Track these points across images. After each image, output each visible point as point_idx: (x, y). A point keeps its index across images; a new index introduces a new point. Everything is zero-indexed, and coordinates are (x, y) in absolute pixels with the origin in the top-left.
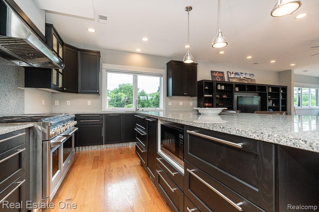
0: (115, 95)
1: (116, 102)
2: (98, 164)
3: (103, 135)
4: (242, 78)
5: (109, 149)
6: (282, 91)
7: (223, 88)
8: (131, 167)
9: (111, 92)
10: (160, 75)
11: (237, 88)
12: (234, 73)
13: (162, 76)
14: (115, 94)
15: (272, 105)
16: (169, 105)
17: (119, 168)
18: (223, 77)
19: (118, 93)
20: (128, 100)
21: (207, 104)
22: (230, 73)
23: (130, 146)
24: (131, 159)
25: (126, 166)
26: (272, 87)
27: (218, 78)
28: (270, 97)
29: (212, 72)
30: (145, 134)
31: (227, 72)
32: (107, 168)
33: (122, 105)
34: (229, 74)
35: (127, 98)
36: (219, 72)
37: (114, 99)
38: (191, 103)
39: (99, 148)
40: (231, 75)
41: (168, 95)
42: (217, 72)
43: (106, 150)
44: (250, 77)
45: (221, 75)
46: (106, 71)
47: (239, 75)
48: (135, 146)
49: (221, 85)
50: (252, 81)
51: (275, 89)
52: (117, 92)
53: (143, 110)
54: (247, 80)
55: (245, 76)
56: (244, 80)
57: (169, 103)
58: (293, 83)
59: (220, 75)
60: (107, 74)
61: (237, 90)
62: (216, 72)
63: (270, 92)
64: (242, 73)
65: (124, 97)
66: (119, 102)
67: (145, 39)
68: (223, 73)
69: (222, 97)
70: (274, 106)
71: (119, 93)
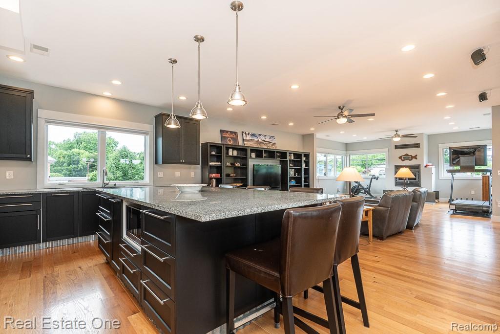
0: (65, 152)
1: (69, 165)
2: (30, 271)
3: (40, 226)
4: (260, 140)
5: (52, 250)
6: (304, 158)
7: (235, 153)
8: (91, 267)
9: (56, 145)
10: (145, 133)
11: (253, 154)
12: (250, 133)
13: (147, 134)
14: (66, 150)
15: (295, 175)
16: (159, 176)
17: (69, 271)
18: (236, 139)
19: (73, 150)
20: (94, 162)
21: (214, 175)
22: (246, 133)
23: (91, 241)
24: (92, 258)
25: (82, 268)
26: (294, 154)
27: (230, 140)
28: (292, 165)
29: (222, 132)
30: (110, 218)
31: (242, 132)
32: (47, 274)
33: (80, 173)
34: (244, 134)
35: (92, 160)
36: (231, 132)
37: (62, 159)
38: (192, 173)
39: (31, 249)
40: (246, 136)
41: (156, 163)
42: (229, 133)
43: (46, 251)
44: (269, 140)
45: (234, 136)
46: (46, 122)
47: (256, 137)
48: (97, 238)
49: (234, 149)
50: (272, 145)
51: (298, 156)
52: (71, 148)
53: (115, 184)
54: (266, 144)
55: (264, 139)
56: (263, 143)
57: (159, 173)
58: (316, 149)
59: (232, 136)
60: (47, 126)
61: (253, 157)
62: (227, 132)
63: (292, 160)
64: (260, 135)
65: (84, 157)
66: (76, 166)
67: (116, 82)
68: (236, 133)
69: (235, 165)
70: (297, 176)
71: (76, 150)
